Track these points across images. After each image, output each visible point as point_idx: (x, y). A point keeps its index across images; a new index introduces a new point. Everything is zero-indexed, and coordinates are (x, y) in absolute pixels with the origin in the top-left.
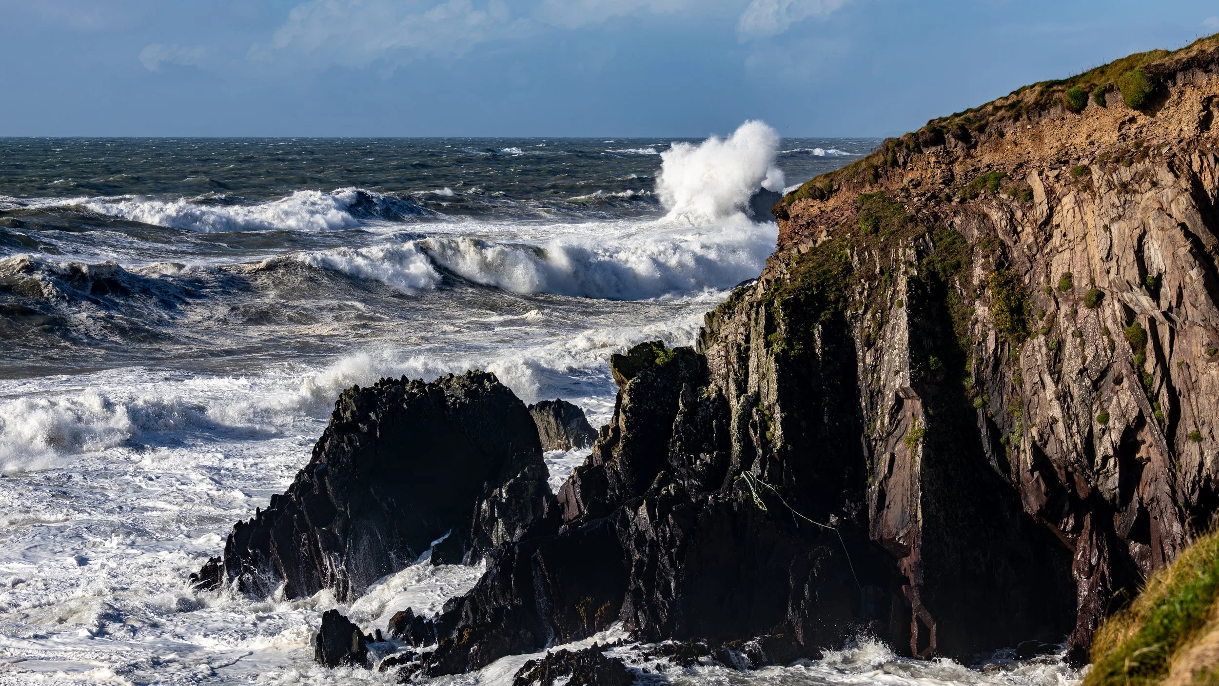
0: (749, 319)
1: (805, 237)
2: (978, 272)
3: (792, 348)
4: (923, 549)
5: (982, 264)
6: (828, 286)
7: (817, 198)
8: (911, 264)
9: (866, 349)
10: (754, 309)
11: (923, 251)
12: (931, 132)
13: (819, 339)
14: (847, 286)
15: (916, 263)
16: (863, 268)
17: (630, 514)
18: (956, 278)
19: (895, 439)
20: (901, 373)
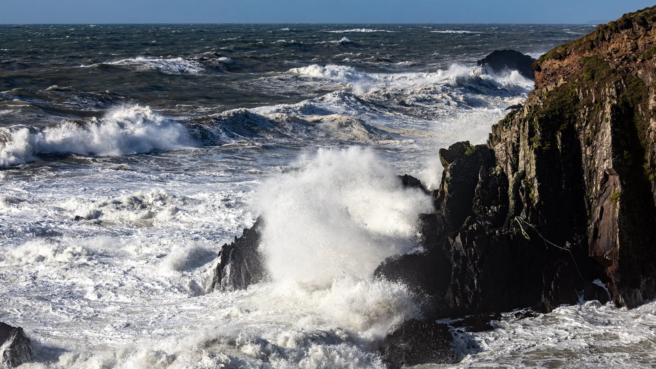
0: (519, 129)
1: (551, 81)
2: (652, 102)
3: (544, 145)
4: (620, 262)
5: (654, 98)
6: (565, 110)
7: (558, 59)
8: (613, 97)
9: (587, 146)
10: (522, 123)
11: (620, 89)
12: (625, 21)
13: (560, 142)
14: (576, 110)
15: (616, 97)
16: (586, 99)
17: (451, 241)
18: (639, 105)
19: (604, 198)
20: (607, 160)
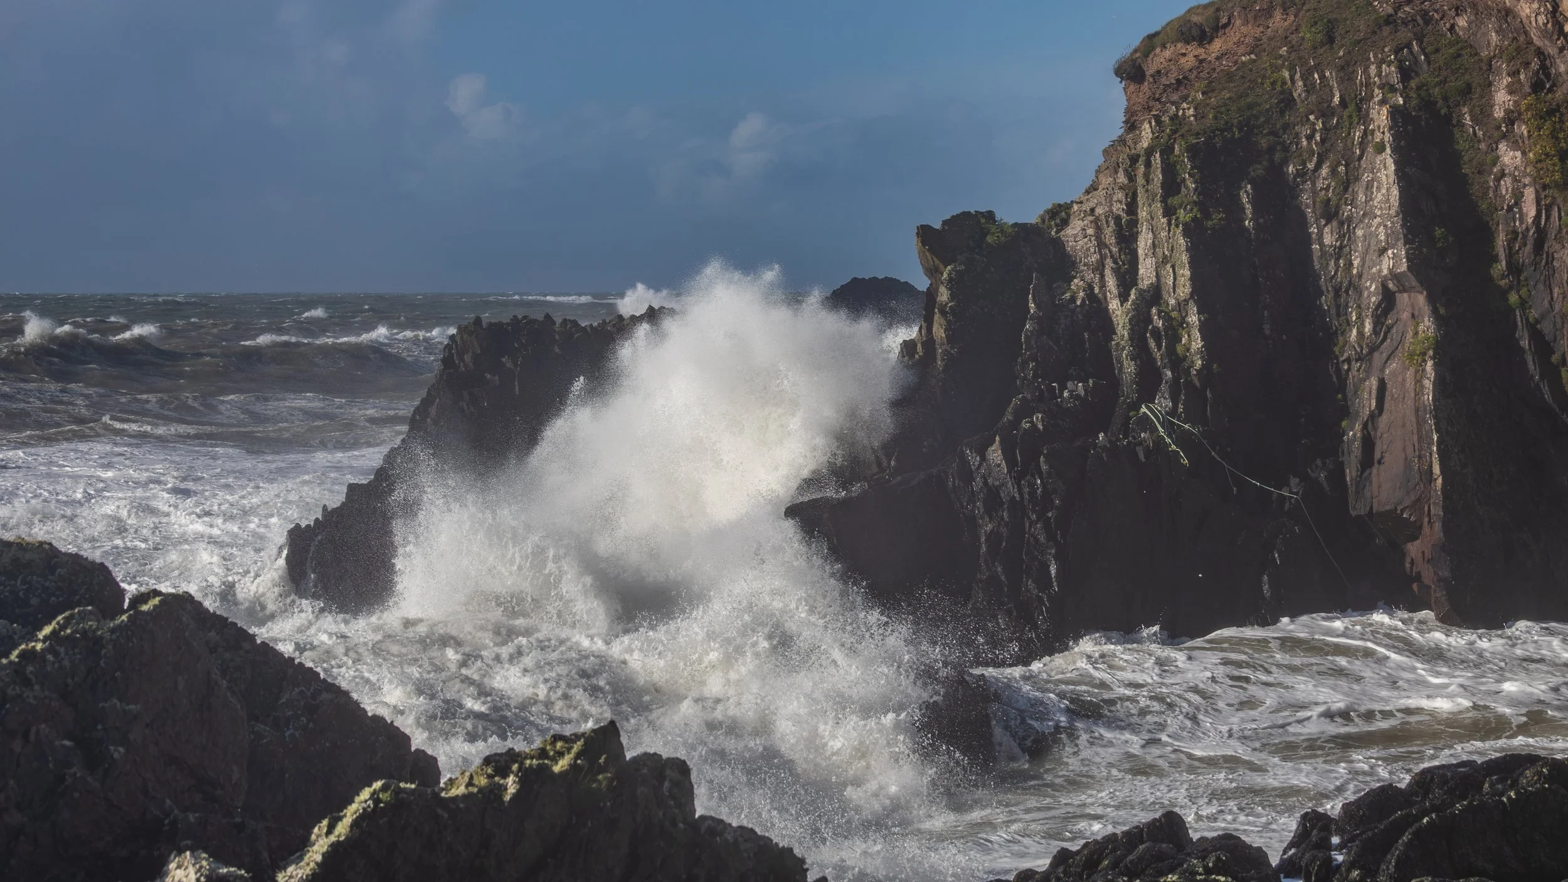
0: (1131, 178)
2: (1502, 99)
3: (1207, 215)
4: (1445, 522)
5: (1508, 86)
6: (1257, 127)
7: (1194, 41)
8: (1393, 89)
9: (1323, 222)
10: (1142, 159)
11: (1410, 68)
13: (1248, 209)
14: (1286, 127)
15: (1399, 86)
16: (1313, 98)
17: (974, 459)
18: (1465, 109)
19: (1384, 356)
20: (1390, 252)
